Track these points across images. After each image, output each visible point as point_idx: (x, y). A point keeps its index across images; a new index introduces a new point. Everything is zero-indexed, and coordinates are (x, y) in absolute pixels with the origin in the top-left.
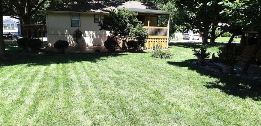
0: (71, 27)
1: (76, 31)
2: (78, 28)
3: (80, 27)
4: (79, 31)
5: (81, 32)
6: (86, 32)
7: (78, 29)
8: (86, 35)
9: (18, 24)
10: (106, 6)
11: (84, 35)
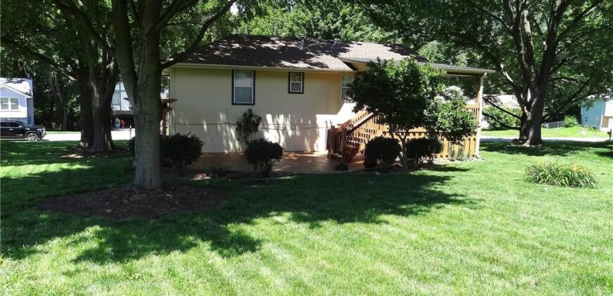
0: (233, 104)
1: (245, 115)
2: (250, 107)
3: (254, 104)
4: (251, 115)
5: (256, 116)
6: (269, 117)
7: (250, 110)
8: (268, 124)
9: (28, 99)
10: (311, 53)
11: (263, 125)
